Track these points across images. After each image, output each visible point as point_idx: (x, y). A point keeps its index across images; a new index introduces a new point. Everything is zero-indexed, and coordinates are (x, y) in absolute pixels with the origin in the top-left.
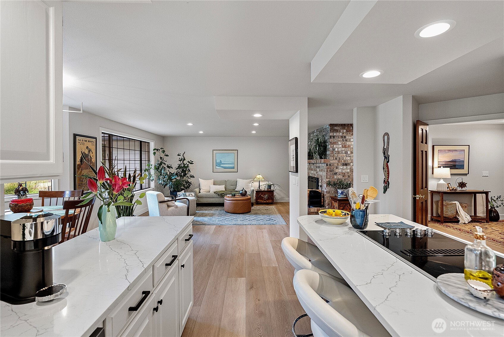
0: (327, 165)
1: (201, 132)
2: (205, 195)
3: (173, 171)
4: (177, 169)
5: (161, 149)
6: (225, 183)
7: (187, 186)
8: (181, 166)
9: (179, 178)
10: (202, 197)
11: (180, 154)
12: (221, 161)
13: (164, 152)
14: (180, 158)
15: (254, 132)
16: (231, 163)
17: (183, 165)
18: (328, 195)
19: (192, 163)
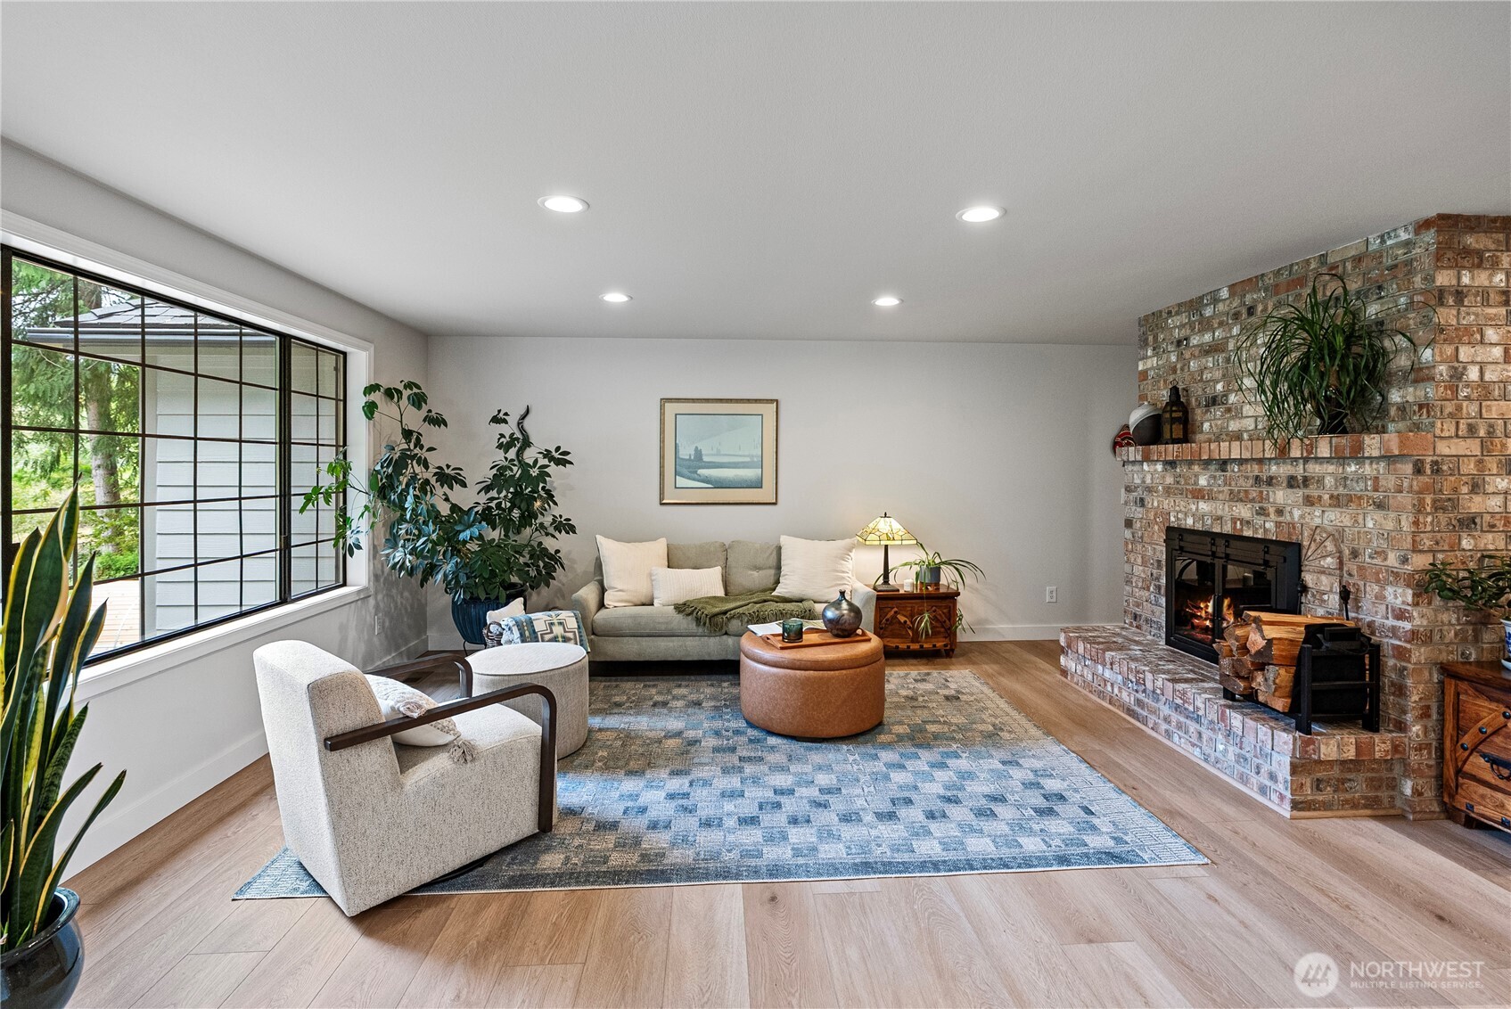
0: (1418, 470)
1: (616, 298)
2: (630, 621)
3: (467, 497)
4: (487, 489)
5: (405, 387)
6: (723, 555)
7: (539, 572)
8: (508, 473)
9: (494, 535)
10: (615, 633)
11: (506, 414)
12: (698, 454)
13: (419, 400)
14: (502, 436)
15: (887, 301)
16: (748, 459)
17: (517, 472)
18: (1419, 654)
19: (562, 462)
